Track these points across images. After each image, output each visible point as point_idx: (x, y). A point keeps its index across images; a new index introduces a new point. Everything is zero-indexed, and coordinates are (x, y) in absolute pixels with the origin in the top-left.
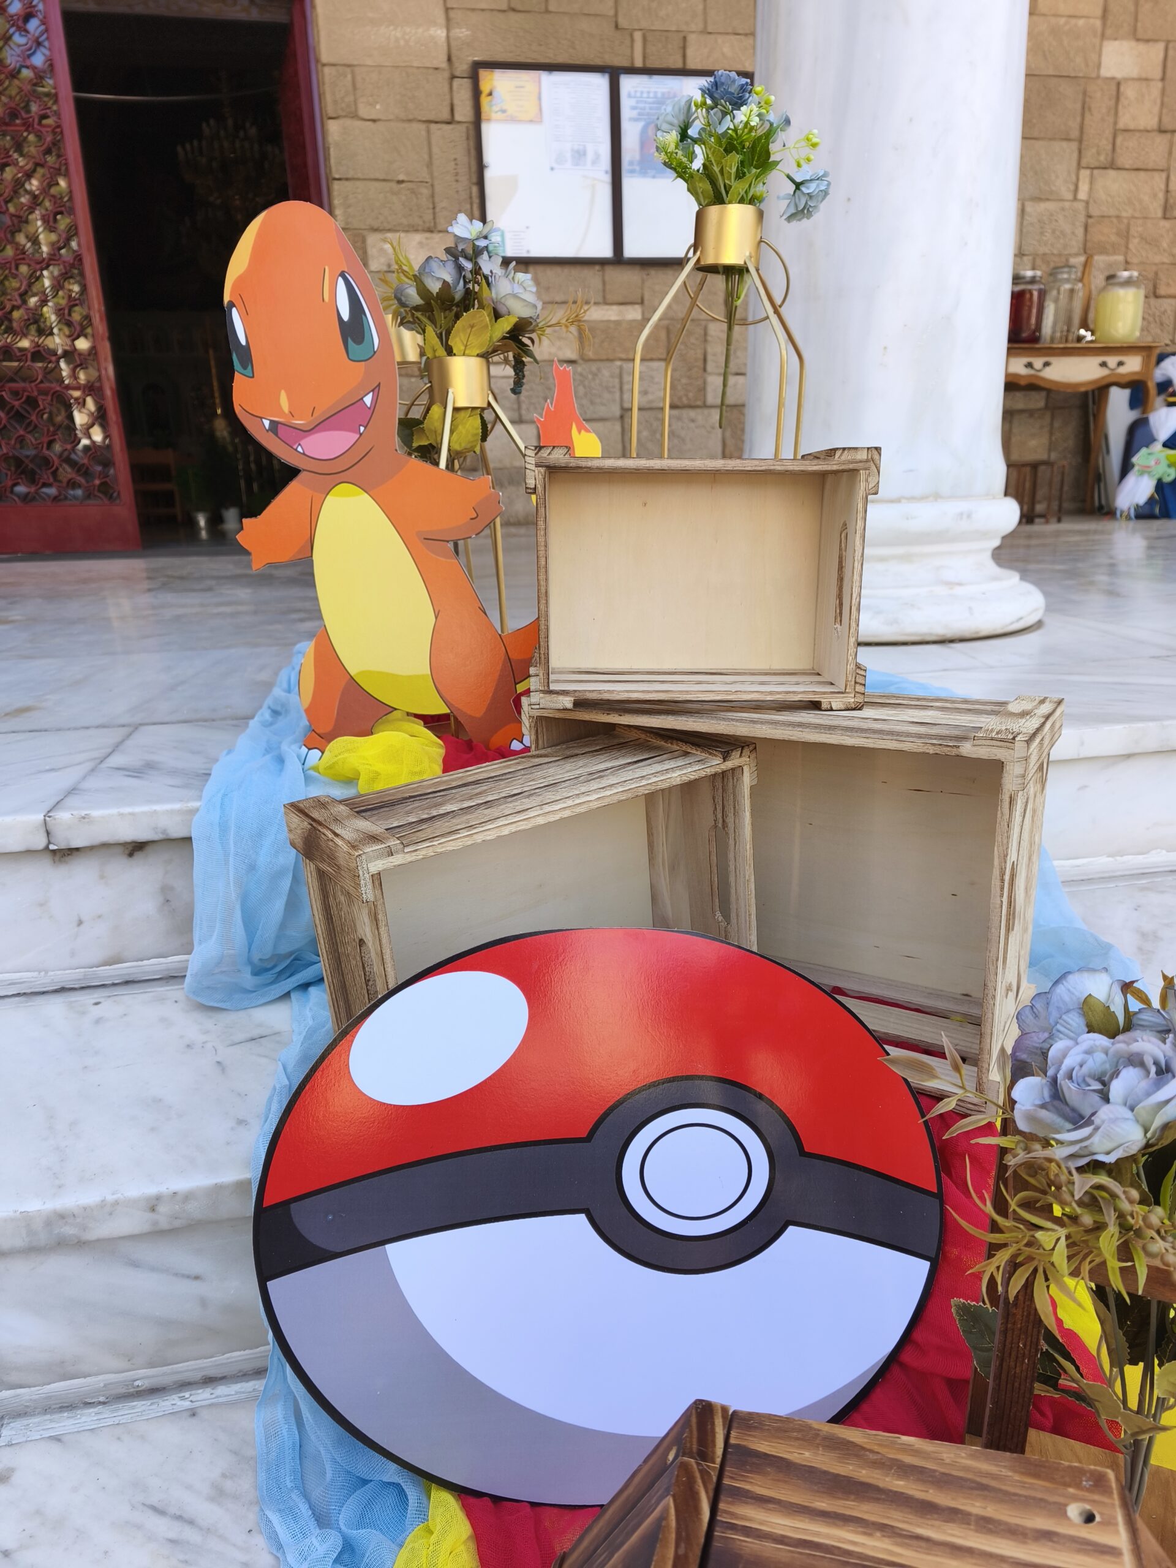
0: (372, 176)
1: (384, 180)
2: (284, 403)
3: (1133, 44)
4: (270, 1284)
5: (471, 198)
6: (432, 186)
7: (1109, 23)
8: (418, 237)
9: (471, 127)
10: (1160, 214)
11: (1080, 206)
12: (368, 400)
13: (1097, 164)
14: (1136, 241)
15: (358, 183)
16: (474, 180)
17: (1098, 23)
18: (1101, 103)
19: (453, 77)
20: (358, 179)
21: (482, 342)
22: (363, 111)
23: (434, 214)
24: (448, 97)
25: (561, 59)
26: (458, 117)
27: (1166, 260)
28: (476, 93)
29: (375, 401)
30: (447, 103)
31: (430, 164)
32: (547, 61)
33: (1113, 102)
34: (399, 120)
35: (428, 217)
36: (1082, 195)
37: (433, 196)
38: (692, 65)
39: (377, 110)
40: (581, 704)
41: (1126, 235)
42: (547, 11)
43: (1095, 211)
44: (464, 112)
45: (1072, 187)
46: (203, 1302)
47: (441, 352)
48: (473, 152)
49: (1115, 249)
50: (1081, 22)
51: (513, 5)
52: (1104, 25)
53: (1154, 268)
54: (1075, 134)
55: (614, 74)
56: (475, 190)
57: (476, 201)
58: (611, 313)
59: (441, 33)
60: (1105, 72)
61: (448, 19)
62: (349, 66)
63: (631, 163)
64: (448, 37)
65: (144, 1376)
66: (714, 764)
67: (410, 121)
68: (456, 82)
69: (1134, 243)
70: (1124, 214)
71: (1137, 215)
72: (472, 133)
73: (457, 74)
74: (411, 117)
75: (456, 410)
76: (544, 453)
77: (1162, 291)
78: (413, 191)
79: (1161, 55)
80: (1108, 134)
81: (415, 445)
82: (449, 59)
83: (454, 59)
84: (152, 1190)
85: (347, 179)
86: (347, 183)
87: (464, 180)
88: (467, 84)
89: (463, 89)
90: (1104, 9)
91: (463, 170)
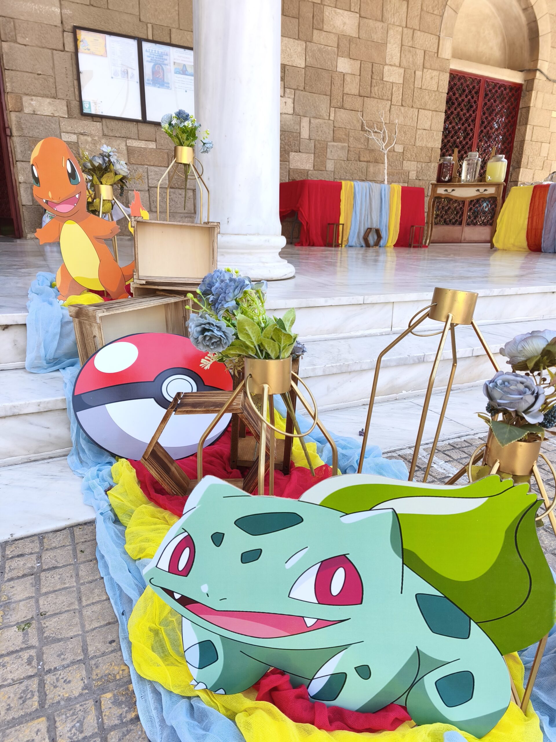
0: (25, 70)
1: (31, 73)
2: (50, 194)
3: (349, 60)
4: (78, 413)
5: (74, 85)
6: (55, 78)
7: (340, 50)
8: (48, 100)
9: (73, 54)
10: (360, 129)
11: (331, 122)
12: (77, 196)
13: (337, 106)
14: (352, 138)
15: (18, 72)
16: (75, 77)
17: (336, 49)
18: (338, 81)
19: (64, 31)
21: (111, 181)
22: (19, 40)
23: (56, 91)
24: (62, 39)
25: (115, 31)
26: (66, 49)
27: (362, 147)
28: (76, 40)
29: (79, 197)
30: (62, 42)
31: (53, 68)
32: (108, 30)
33: (342, 82)
34: (37, 46)
35: (53, 91)
36: (332, 118)
37: (55, 82)
38: (173, 42)
39: (27, 41)
40: (148, 283)
41: (348, 136)
42: (108, 9)
43: (336, 125)
44: (70, 47)
45: (328, 115)
46: (50, 435)
47: (98, 183)
48: (75, 66)
49: (344, 141)
50: (330, 48)
51: (92, 3)
52: (338, 50)
53: (359, 150)
54: (329, 93)
55: (140, 41)
56: (76, 82)
57: (76, 87)
58: (142, 144)
59: (58, 10)
60: (338, 70)
61: (61, 4)
62: (12, 18)
64: (61, 13)
66: (182, 298)
67: (43, 48)
68: (65, 34)
69: (351, 139)
70: (347, 127)
71: (352, 128)
72: (74, 57)
73: (66, 30)
74: (44, 46)
75: (104, 200)
76: (136, 218)
77: (362, 159)
78: (45, 79)
79: (359, 66)
80: (341, 94)
82: (62, 23)
83: (64, 23)
84: (39, 401)
85: (12, 70)
86: (12, 72)
87: (70, 77)
88: (71, 35)
89: (69, 38)
90: (338, 45)
91: (70, 73)
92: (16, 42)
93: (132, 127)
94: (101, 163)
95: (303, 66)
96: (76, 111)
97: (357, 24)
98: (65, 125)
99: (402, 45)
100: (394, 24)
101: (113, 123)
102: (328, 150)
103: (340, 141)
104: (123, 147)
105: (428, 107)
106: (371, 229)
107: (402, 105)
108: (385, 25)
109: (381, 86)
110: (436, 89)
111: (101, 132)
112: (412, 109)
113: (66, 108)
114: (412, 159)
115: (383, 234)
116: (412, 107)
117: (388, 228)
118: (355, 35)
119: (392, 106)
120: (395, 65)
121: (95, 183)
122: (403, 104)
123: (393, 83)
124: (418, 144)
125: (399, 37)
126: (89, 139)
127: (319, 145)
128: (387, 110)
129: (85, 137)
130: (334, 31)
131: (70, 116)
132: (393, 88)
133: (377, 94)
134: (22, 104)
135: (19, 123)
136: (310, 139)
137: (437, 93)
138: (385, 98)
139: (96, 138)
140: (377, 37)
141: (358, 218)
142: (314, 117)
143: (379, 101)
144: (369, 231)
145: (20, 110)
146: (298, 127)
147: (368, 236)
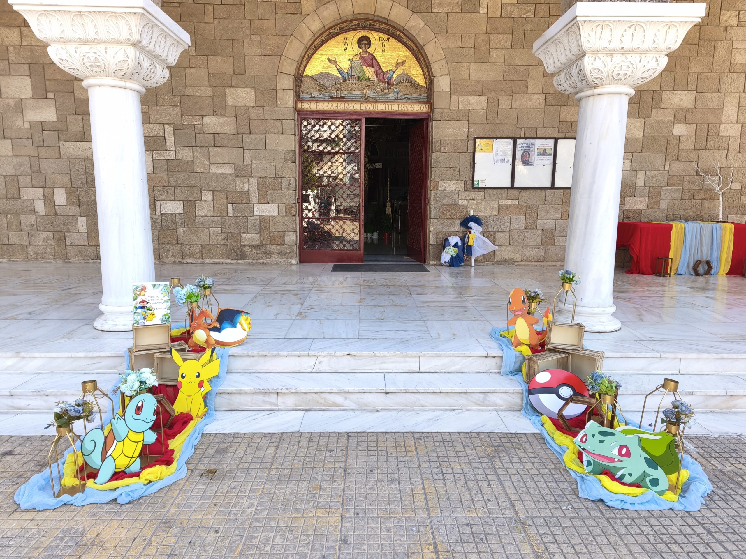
0: (443, 166)
1: (446, 167)
3: (685, 125)
6: (459, 168)
7: (676, 119)
8: (454, 182)
10: (695, 174)
11: (666, 172)
13: (672, 160)
14: (687, 182)
15: (439, 168)
16: (472, 167)
17: (673, 119)
18: (673, 142)
19: (468, 141)
22: (442, 150)
23: (459, 176)
24: (466, 146)
25: (500, 136)
26: (468, 151)
27: (697, 188)
28: (475, 145)
30: (466, 148)
31: (459, 163)
32: (495, 136)
33: (678, 142)
34: (452, 152)
35: (457, 176)
36: (666, 169)
37: (459, 171)
38: (538, 136)
39: (446, 150)
40: (553, 347)
41: (682, 181)
42: (497, 124)
43: (671, 174)
44: (470, 150)
45: (663, 167)
46: (515, 402)
48: (472, 160)
49: (678, 185)
50: (666, 119)
51: (487, 122)
54: (664, 151)
55: (515, 139)
57: (471, 172)
58: (509, 202)
59: (466, 130)
60: (675, 133)
61: (468, 127)
62: (440, 139)
64: (468, 131)
67: (455, 152)
68: (469, 143)
71: (686, 175)
72: (472, 155)
73: (470, 140)
78: (454, 170)
79: (695, 128)
80: (676, 151)
82: (468, 137)
86: (436, 168)
87: (469, 167)
88: (472, 143)
89: (471, 144)
90: (675, 116)
91: (469, 165)
92: (440, 151)
93: (504, 192)
95: (642, 135)
96: (469, 186)
97: (693, 98)
98: (462, 195)
99: (739, 107)
100: (731, 92)
101: (491, 191)
102: (662, 193)
103: (674, 185)
104: (496, 205)
106: (700, 261)
108: (722, 95)
109: (717, 140)
111: (483, 198)
113: (463, 185)
115: (714, 265)
117: (719, 260)
118: (691, 105)
119: (729, 154)
120: (732, 123)
122: (741, 151)
123: (729, 136)
125: (737, 101)
126: (475, 202)
127: (653, 190)
128: (723, 157)
129: (473, 201)
130: (671, 107)
131: (465, 189)
132: (729, 140)
133: (713, 146)
134: (438, 186)
135: (435, 196)
136: (645, 186)
138: (722, 148)
139: (480, 201)
140: (714, 104)
141: (688, 252)
142: (649, 170)
143: (715, 151)
144: (698, 263)
145: (437, 189)
146: (634, 179)
147: (698, 267)
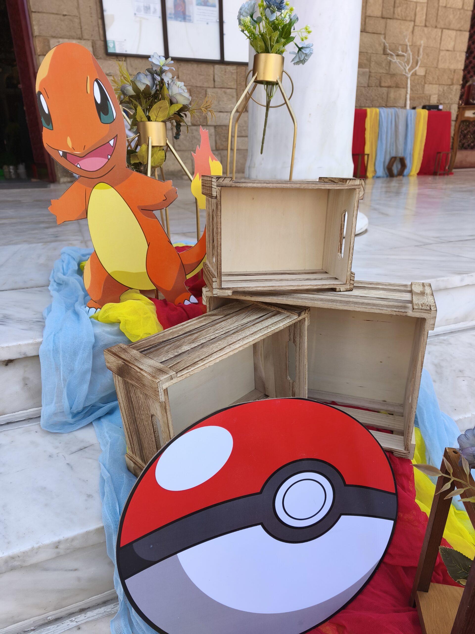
0: (51, 11)
1: (57, 14)
2: (69, 143)
4: (127, 581)
5: (98, 25)
6: (80, 18)
10: (382, 52)
12: (112, 143)
14: (373, 63)
15: (44, 15)
16: (100, 16)
20: (44, 13)
21: (163, 115)
23: (81, 31)
27: (384, 72)
29: (115, 143)
31: (78, 8)
35: (79, 32)
37: (80, 23)
40: (235, 292)
46: (79, 579)
47: (145, 119)
48: (98, 4)
49: (366, 66)
56: (100, 21)
57: (101, 26)
63: (170, 14)
65: (51, 615)
66: (295, 318)
69: (373, 64)
70: (369, 52)
71: (374, 52)
75: (153, 147)
76: (221, 180)
77: (383, 84)
78: (71, 20)
81: (132, 162)
84: (56, 539)
85: (38, 12)
86: (39, 14)
87: (95, 16)
91: (94, 12)
94: (149, 84)
96: (101, 51)
101: (137, 62)
105: (452, 26)
106: (395, 158)
107: (426, 26)
109: (405, 6)
110: (461, 7)
112: (435, 30)
113: (91, 49)
114: (434, 82)
115: (408, 162)
116: (436, 27)
119: (416, 28)
121: (138, 119)
122: (427, 24)
123: (416, 2)
124: (441, 66)
128: (410, 32)
132: (416, 8)
133: (400, 15)
137: (462, 11)
138: (409, 18)
141: (384, 147)
144: (393, 160)
147: (392, 165)
